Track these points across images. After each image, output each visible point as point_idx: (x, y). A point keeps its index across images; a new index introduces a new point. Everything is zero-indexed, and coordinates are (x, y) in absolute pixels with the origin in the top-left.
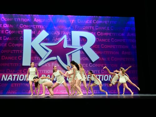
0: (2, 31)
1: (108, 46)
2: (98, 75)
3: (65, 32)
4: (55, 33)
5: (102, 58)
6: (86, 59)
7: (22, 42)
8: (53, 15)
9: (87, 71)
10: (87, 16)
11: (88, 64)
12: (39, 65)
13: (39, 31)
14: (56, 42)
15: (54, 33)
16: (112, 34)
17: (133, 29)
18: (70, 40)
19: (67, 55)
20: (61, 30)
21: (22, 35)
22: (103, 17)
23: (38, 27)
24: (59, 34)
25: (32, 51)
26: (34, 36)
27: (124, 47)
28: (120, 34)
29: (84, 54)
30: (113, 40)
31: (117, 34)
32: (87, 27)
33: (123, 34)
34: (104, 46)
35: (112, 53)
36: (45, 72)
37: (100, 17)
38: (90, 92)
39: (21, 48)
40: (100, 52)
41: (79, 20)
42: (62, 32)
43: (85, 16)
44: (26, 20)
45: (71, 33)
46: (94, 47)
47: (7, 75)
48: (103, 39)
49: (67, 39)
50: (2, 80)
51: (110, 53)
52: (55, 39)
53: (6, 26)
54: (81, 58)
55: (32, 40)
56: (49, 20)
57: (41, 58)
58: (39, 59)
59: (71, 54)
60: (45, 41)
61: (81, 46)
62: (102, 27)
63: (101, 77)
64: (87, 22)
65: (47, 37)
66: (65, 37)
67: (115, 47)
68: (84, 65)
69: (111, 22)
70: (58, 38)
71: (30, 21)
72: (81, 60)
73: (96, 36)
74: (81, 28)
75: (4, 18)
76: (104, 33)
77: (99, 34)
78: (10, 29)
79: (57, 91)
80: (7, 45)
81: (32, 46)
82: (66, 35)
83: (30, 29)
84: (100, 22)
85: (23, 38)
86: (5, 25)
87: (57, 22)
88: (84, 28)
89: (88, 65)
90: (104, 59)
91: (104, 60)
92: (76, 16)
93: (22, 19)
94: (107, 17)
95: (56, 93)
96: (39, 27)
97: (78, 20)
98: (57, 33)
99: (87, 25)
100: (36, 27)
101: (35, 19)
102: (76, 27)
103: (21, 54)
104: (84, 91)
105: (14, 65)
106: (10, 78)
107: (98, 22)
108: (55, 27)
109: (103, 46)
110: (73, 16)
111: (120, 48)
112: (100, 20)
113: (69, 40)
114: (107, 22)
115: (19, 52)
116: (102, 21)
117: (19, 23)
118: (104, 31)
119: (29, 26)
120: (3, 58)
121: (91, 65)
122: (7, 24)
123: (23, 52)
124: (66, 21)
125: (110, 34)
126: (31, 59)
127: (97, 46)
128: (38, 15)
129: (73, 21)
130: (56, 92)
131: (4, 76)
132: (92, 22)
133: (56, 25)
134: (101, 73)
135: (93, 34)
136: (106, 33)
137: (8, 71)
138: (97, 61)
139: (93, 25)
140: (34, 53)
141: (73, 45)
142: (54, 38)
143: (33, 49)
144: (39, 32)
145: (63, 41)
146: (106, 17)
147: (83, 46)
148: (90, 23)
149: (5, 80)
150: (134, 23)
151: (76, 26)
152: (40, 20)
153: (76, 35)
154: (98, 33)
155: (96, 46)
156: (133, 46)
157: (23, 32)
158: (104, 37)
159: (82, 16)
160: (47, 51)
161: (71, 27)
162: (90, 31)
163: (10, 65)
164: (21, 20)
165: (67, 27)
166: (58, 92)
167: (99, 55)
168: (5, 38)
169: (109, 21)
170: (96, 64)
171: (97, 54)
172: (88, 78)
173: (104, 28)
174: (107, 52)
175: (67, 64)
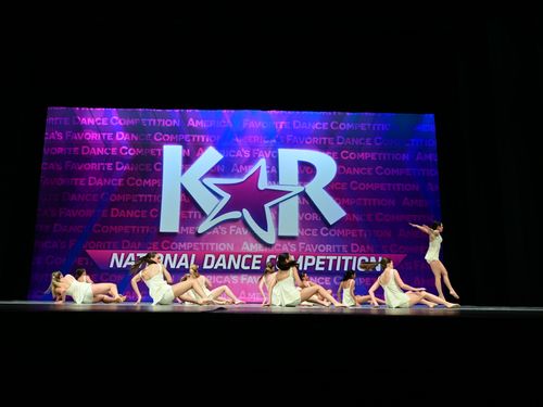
0: (114, 149)
1: (366, 186)
2: (343, 258)
3: (261, 152)
4: (239, 154)
5: (354, 215)
7: (159, 176)
8: (233, 111)
9: (314, 247)
11: (319, 230)
12: (199, 232)
13: (201, 149)
14: (240, 175)
15: (235, 154)
16: (377, 156)
17: (431, 143)
18: (273, 170)
19: (267, 206)
20: (252, 147)
21: (159, 159)
22: (356, 114)
23: (198, 140)
24: (249, 155)
25: (183, 198)
26: (188, 161)
27: (408, 187)
28: (398, 157)
29: (307, 205)
30: (380, 171)
31: (391, 156)
32: (315, 140)
33: (405, 157)
34: (357, 185)
35: (377, 202)
36: (212, 249)
37: (348, 114)
39: (158, 190)
40: (348, 200)
41: (298, 121)
42: (254, 150)
43: (312, 113)
44: (169, 123)
45: (277, 154)
46: (333, 189)
47: (123, 255)
48: (354, 169)
49: (268, 169)
50: (111, 266)
51: (372, 202)
52: (239, 168)
53: (122, 137)
54: (301, 214)
55: (184, 171)
56: (223, 121)
57: (204, 215)
58: (200, 216)
59: (278, 204)
60: (214, 172)
61: (302, 185)
62: (353, 139)
63: (351, 262)
64: (315, 126)
65: (219, 163)
66: (262, 163)
67: (386, 187)
68: (308, 232)
69: (376, 127)
70: (246, 167)
71: (178, 125)
72: (301, 219)
73: (339, 162)
74: (302, 143)
75: (116, 118)
76: (359, 154)
77: (345, 155)
78: (132, 144)
80: (124, 182)
81: (182, 185)
82: (266, 158)
83: (178, 143)
84: (348, 126)
85: (161, 167)
86: (120, 136)
87: (245, 125)
88: (309, 141)
89: (318, 232)
90: (357, 218)
91: (358, 220)
93: (159, 120)
94: (366, 114)
96: (201, 139)
97: (294, 122)
98: (243, 153)
99: (317, 134)
100: (194, 140)
101: (191, 120)
102: (288, 139)
103: (158, 205)
105: (141, 229)
106: (130, 260)
107: (343, 126)
108: (237, 140)
109: (354, 185)
110: (282, 112)
111: (398, 189)
112: (348, 121)
114: (366, 127)
115: (153, 198)
116: (352, 124)
117: (153, 129)
118: (359, 149)
119: (177, 136)
120: (115, 212)
121: (325, 232)
122: (125, 132)
123: (161, 198)
124: (265, 125)
125: (373, 156)
126: (181, 216)
127: (341, 186)
128: (197, 111)
129: (282, 125)
131: (115, 256)
132: (329, 126)
133: (241, 134)
134: (349, 253)
135: (331, 155)
136: (363, 154)
137: (126, 244)
138: (341, 223)
139: (330, 133)
140: (188, 202)
141: (281, 182)
142: (235, 165)
143: (184, 191)
144: (201, 152)
145: (257, 173)
146: (363, 114)
147: (307, 186)
148: (324, 128)
149: (119, 265)
150: (433, 128)
151: (288, 136)
152: (202, 121)
153: (290, 158)
154: (342, 153)
155: (338, 186)
156: (430, 184)
157: (162, 153)
158: (358, 163)
159: (303, 112)
160: (220, 197)
161: (278, 140)
162: (323, 148)
163: (131, 230)
164: (157, 122)
165: (266, 139)
166: (245, 298)
167: (344, 206)
168: (120, 166)
169: (369, 125)
170: (339, 230)
171: (342, 206)
172: (319, 263)
173: (358, 142)
174: (365, 200)
175: (266, 230)
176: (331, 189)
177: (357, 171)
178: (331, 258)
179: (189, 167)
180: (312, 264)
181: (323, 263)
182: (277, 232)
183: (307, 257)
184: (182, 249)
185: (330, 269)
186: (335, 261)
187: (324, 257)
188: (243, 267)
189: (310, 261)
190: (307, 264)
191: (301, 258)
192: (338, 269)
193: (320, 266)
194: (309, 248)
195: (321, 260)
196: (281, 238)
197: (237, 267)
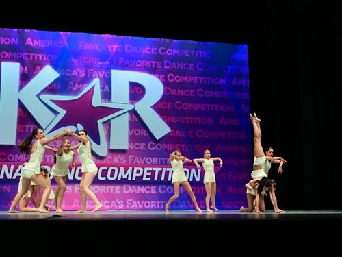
1: (189, 106)
2: (168, 169)
3: (95, 72)
4: (75, 73)
5: (178, 132)
6: (143, 132)
8: (69, 33)
9: (142, 159)
10: (146, 38)
11: (147, 144)
13: (38, 67)
14: (76, 93)
15: (71, 73)
16: (199, 80)
17: (245, 70)
18: (107, 89)
19: (100, 122)
20: (87, 67)
22: (181, 41)
23: (36, 59)
24: (84, 75)
25: (19, 113)
26: (25, 78)
27: (224, 108)
28: (217, 81)
29: (137, 122)
30: (201, 93)
31: (211, 80)
32: (145, 63)
33: (222, 81)
34: (181, 105)
35: (198, 120)
36: (48, 161)
37: (174, 41)
38: (149, 206)
40: (173, 118)
41: (129, 45)
42: (88, 70)
43: (142, 38)
44: (7, 41)
45: (110, 75)
46: (160, 107)
48: (179, 91)
49: (101, 88)
51: (194, 120)
52: (74, 86)
54: (131, 130)
55: (21, 87)
56: (60, 42)
59: (110, 120)
60: (50, 89)
61: (132, 103)
62: (178, 64)
64: (146, 51)
65: (56, 81)
66: (96, 83)
67: (206, 107)
68: (137, 146)
69: (199, 54)
70: (81, 85)
71: (16, 44)
72: (131, 134)
73: (166, 83)
74: (133, 65)
76: (183, 77)
77: (171, 78)
79: (76, 204)
81: (20, 101)
82: (99, 78)
83: (16, 60)
84: (175, 52)
87: (80, 48)
88: (139, 63)
89: (146, 146)
90: (180, 134)
91: (181, 136)
92: (122, 37)
94: (190, 42)
95: (73, 207)
96: (38, 57)
97: (127, 46)
98: (78, 72)
99: (146, 58)
100: (31, 59)
102: (121, 62)
104: (135, 202)
107: (169, 52)
108: (73, 60)
109: (178, 105)
110: (115, 36)
111: (216, 110)
112: (174, 47)
113: (105, 90)
114: (190, 53)
116: (178, 51)
118: (183, 73)
119: (15, 53)
121: (152, 146)
124: (99, 47)
125: (195, 80)
126: (18, 129)
127: (166, 105)
128: (35, 31)
129: (115, 48)
130: (72, 204)
132: (157, 51)
133: (77, 55)
135: (159, 78)
136: (186, 77)
138: (166, 139)
139: (158, 57)
141: (113, 100)
142: (71, 83)
143: (21, 106)
144: (38, 70)
145: (92, 91)
146: (187, 42)
148: (153, 53)
150: (246, 57)
151: (121, 59)
152: (40, 41)
154: (169, 76)
155: (164, 105)
156: (243, 106)
158: (182, 85)
159: (135, 38)
160: (56, 113)
161: (110, 61)
162: (152, 71)
165: (100, 61)
166: (78, 206)
167: (169, 124)
169: (193, 52)
170: (164, 145)
171: (167, 123)
172: (146, 173)
173: (182, 66)
174: (187, 118)
175: (99, 143)
176: (159, 108)
177: (182, 93)
178: (157, 170)
179: (26, 84)
180: (140, 175)
181: (150, 174)
182: (109, 145)
183: (136, 169)
184: (19, 161)
185: (156, 179)
186: (160, 172)
187: (150, 169)
188: (77, 177)
189: (138, 172)
190: (135, 175)
191: (130, 169)
192: (163, 179)
193: (147, 176)
194: (137, 160)
195: (148, 171)
196: (112, 151)
197: (71, 177)
